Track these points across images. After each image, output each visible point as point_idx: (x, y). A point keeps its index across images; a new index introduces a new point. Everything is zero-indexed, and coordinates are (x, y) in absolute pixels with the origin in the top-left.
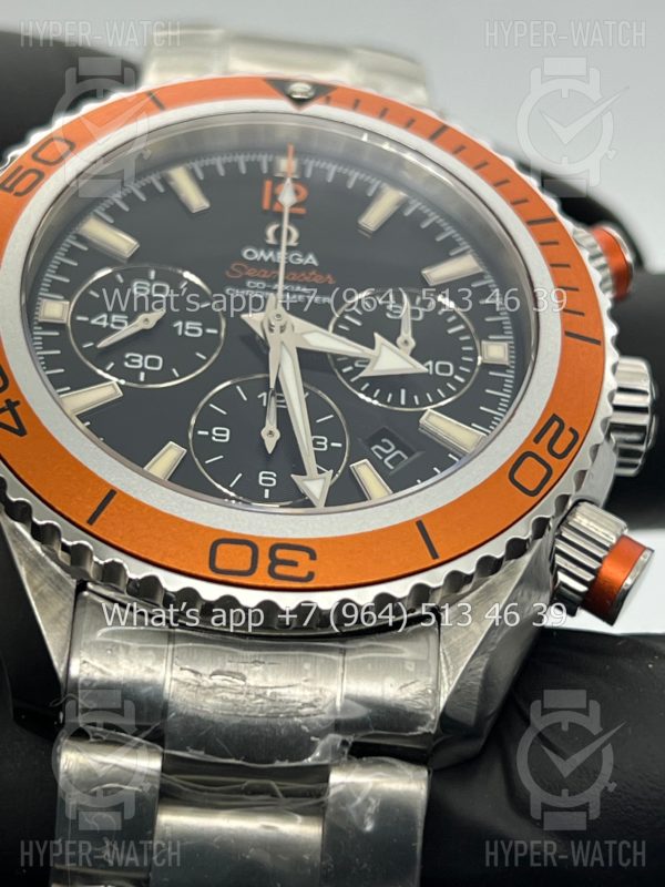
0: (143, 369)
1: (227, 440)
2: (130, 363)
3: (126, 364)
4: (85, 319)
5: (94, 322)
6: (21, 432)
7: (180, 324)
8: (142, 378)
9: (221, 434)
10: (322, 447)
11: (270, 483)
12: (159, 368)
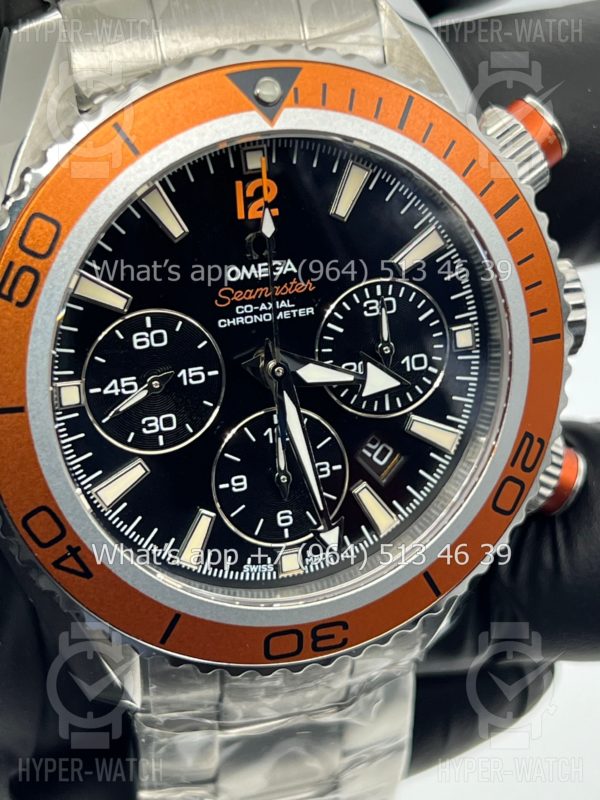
0: (160, 432)
1: (245, 488)
2: (148, 429)
3: (145, 431)
4: (98, 390)
5: (106, 391)
6: (87, 574)
7: (183, 372)
8: (161, 443)
9: (240, 484)
10: (325, 472)
11: (287, 521)
12: (174, 427)
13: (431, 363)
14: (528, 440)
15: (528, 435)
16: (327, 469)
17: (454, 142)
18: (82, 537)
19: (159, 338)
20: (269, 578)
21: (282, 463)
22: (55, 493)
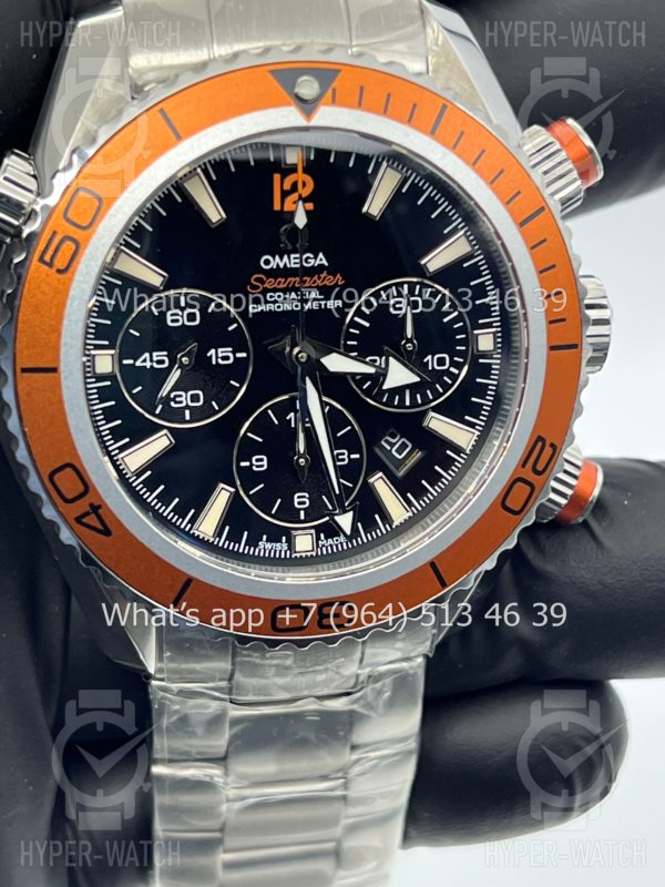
0: (187, 407)
1: (265, 467)
2: (176, 402)
3: (173, 404)
4: (131, 362)
5: (138, 364)
6: (107, 532)
7: (213, 352)
8: (188, 417)
9: (260, 463)
10: (343, 460)
11: (304, 503)
12: (201, 403)
13: (453, 364)
14: (540, 444)
15: (540, 439)
17: (483, 151)
18: (104, 496)
20: (283, 556)
21: (301, 447)
22: (81, 452)
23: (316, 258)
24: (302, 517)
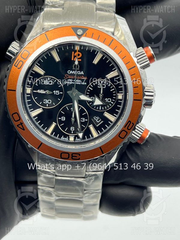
0: (47, 103)
3: (44, 102)
4: (35, 91)
6: (24, 129)
7: (55, 91)
8: (47, 106)
9: (63, 119)
10: (83, 121)
11: (73, 129)
12: (51, 103)
13: (112, 101)
14: (129, 123)
15: (129, 121)
16: (84, 120)
17: (121, 51)
18: (24, 121)
19: (50, 83)
20: (67, 141)
21: (73, 116)
22: (19, 110)
23: (81, 72)
24: (72, 133)
